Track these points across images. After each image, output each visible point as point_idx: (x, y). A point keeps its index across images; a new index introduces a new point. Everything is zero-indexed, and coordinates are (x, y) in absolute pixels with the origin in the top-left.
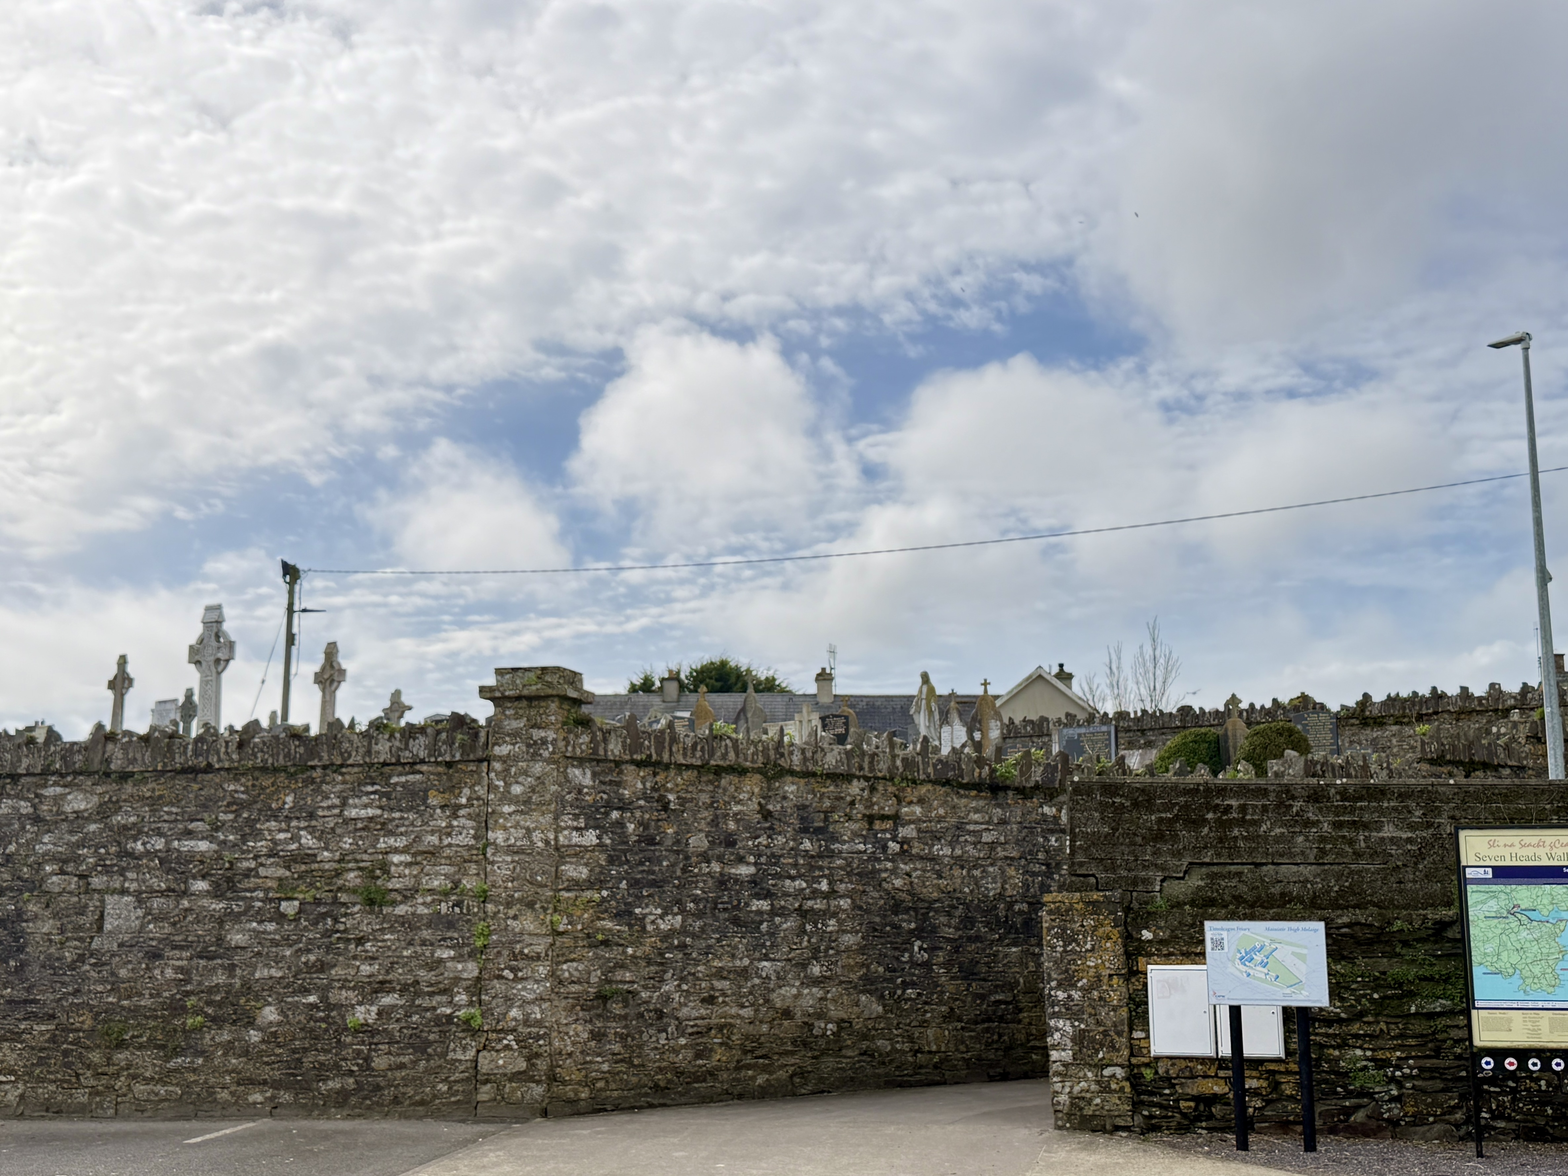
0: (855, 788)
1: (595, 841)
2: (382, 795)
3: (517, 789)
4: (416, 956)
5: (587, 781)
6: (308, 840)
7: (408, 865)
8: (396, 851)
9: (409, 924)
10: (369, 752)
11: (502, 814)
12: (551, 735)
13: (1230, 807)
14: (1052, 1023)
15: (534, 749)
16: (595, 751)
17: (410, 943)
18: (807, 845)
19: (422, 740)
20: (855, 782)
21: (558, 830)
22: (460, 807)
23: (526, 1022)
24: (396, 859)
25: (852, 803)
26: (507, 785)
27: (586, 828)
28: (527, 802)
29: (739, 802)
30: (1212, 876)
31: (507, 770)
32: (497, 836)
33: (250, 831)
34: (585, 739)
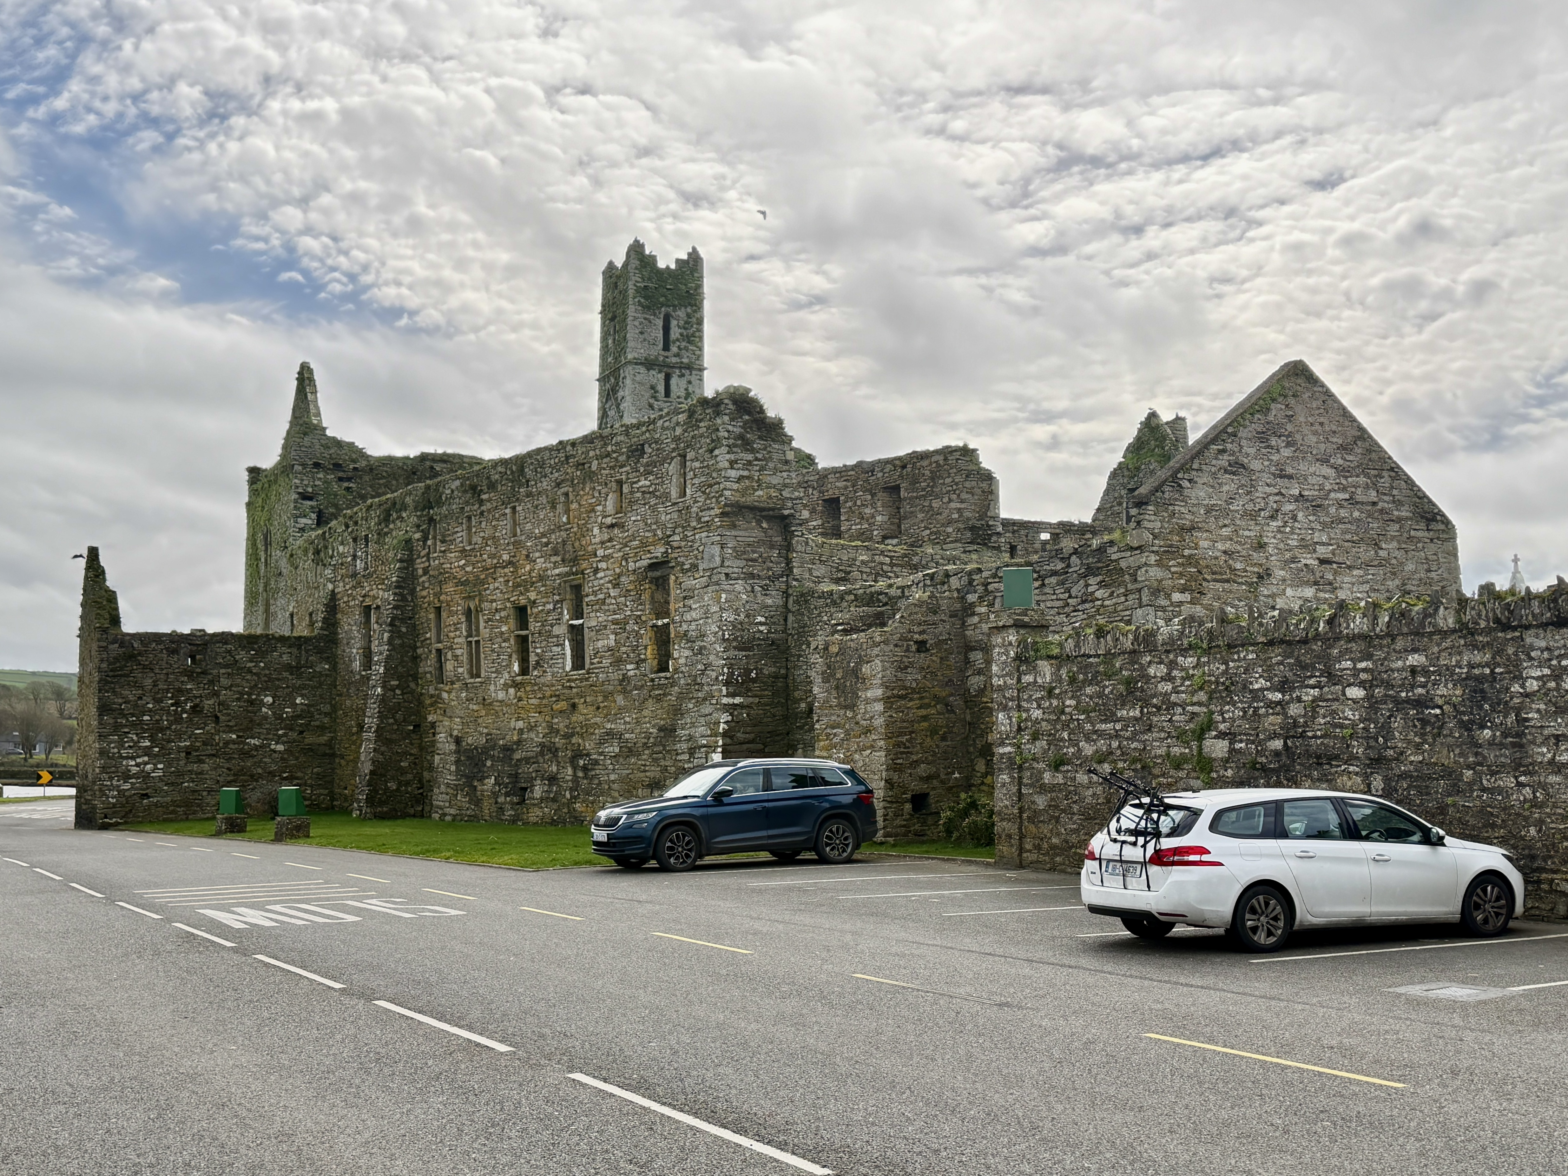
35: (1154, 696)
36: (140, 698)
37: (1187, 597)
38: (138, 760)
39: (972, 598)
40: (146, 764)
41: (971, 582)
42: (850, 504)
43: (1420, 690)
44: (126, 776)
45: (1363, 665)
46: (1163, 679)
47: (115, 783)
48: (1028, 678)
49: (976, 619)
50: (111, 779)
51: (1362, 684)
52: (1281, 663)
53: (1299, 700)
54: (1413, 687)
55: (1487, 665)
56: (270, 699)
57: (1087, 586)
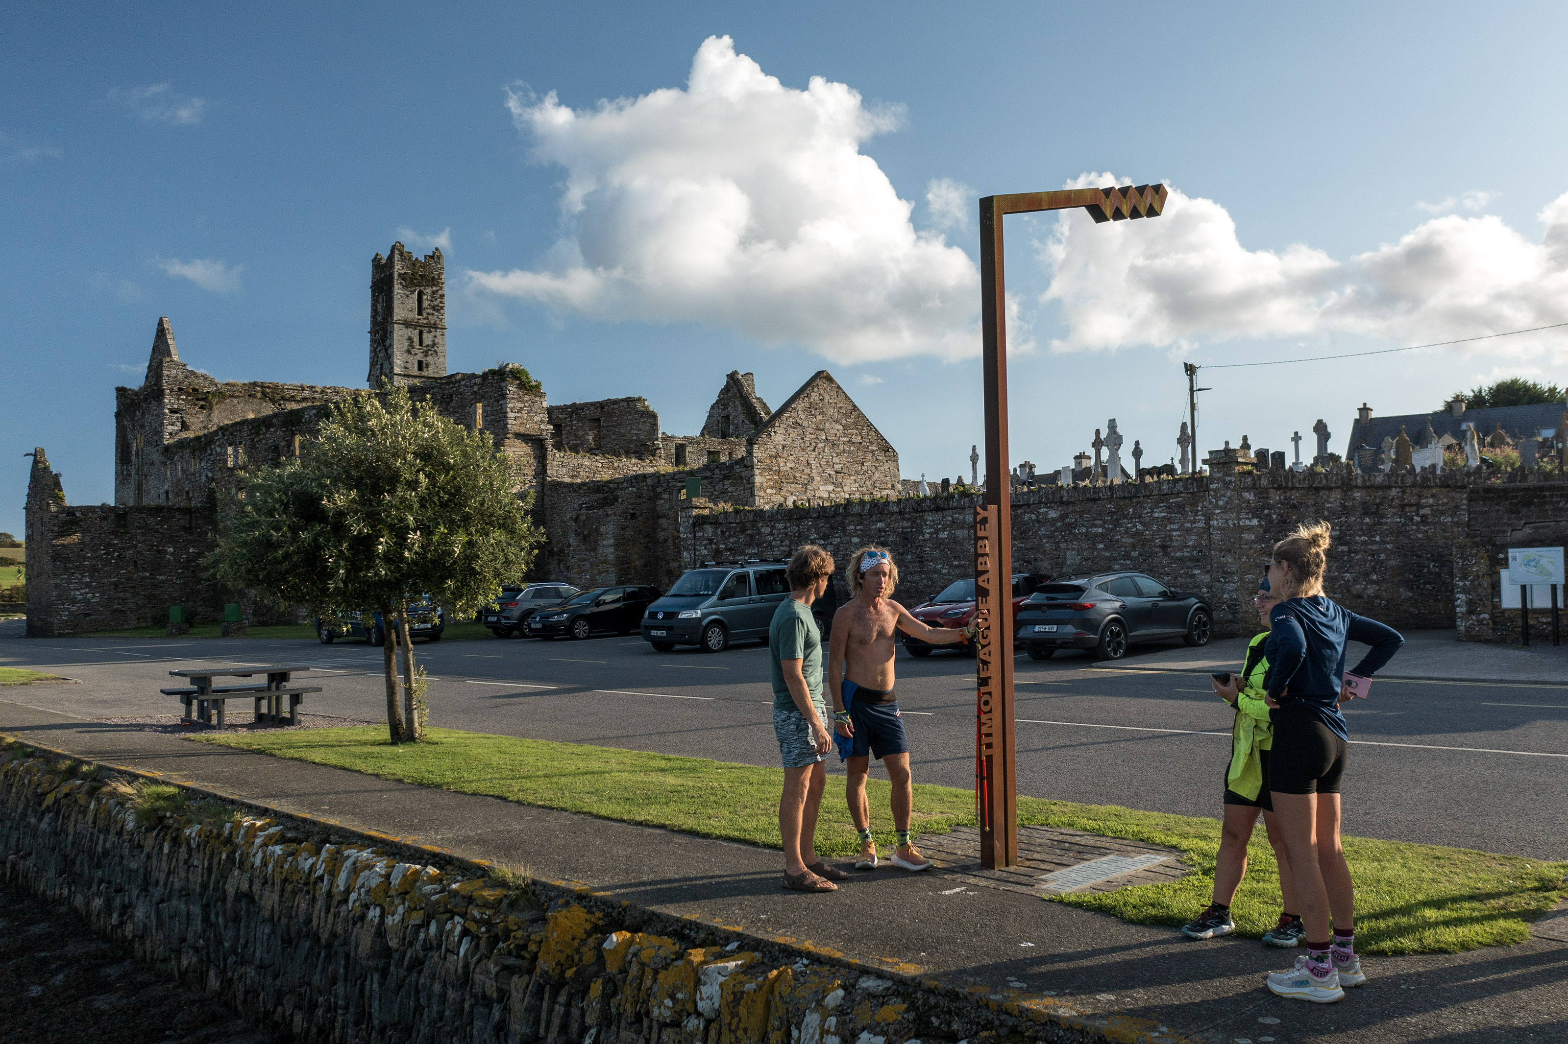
0: (1394, 492)
1: (1257, 523)
2: (1167, 507)
3: (1221, 503)
4: (1185, 573)
5: (1252, 497)
6: (1140, 527)
7: (1179, 536)
8: (1174, 530)
9: (1181, 560)
10: (1160, 489)
11: (1215, 514)
12: (1233, 479)
13: (1545, 495)
14: (1457, 596)
15: (1227, 485)
16: (1255, 484)
17: (1183, 568)
18: (1367, 520)
19: (1181, 483)
20: (1394, 490)
21: (1239, 519)
22: (1199, 511)
23: (1231, 599)
24: (1174, 533)
25: (1392, 500)
26: (1217, 501)
27: (1253, 518)
28: (1226, 508)
29: (1330, 502)
30: (1536, 528)
31: (1216, 495)
32: (1214, 523)
33: (1117, 523)
34: (1249, 479)
35: (765, 542)
36: (82, 550)
37: (774, 491)
38: (82, 591)
39: (659, 490)
40: (87, 593)
41: (659, 481)
42: (568, 428)
43: (883, 539)
44: (74, 601)
45: (858, 528)
46: (769, 534)
47: (66, 606)
48: (699, 534)
49: (662, 501)
50: (63, 604)
51: (858, 536)
52: (823, 527)
53: (831, 544)
54: (880, 537)
55: (909, 527)
56: (171, 550)
57: (724, 485)
